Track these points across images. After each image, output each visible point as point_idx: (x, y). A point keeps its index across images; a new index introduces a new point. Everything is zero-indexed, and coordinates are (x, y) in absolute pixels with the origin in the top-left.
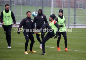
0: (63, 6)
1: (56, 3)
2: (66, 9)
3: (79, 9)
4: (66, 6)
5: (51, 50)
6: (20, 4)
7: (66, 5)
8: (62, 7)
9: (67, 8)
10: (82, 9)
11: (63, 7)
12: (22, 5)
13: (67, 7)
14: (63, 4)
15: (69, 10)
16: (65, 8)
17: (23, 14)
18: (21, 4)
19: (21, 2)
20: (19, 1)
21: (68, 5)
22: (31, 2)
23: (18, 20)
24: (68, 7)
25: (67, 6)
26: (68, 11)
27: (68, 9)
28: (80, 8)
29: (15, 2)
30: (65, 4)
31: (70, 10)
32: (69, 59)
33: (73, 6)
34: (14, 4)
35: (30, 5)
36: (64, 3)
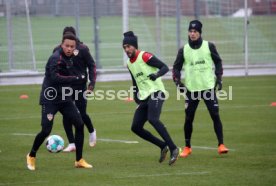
0: (160, 12)
1: (136, 5)
2: (167, 19)
3: (210, 17)
4: (167, 9)
5: (128, 152)
6: (25, 13)
7: (169, 7)
8: (157, 14)
9: (170, 16)
10: (219, 16)
11: (160, 15)
12: (30, 13)
13: (172, 14)
14: (159, 4)
15: (178, 22)
16: (165, 16)
17: (35, 43)
18: (28, 12)
19: (27, 6)
20: (21, 3)
21: (174, 7)
22: (57, 6)
23: (21, 61)
24: (174, 13)
25: (172, 10)
26: (175, 25)
27: (174, 19)
28: (212, 13)
29: (8, 8)
30: (165, 6)
31: (182, 21)
32: (185, 176)
33: (192, 10)
34: (5, 15)
35: (57, 13)
36: (162, 3)
